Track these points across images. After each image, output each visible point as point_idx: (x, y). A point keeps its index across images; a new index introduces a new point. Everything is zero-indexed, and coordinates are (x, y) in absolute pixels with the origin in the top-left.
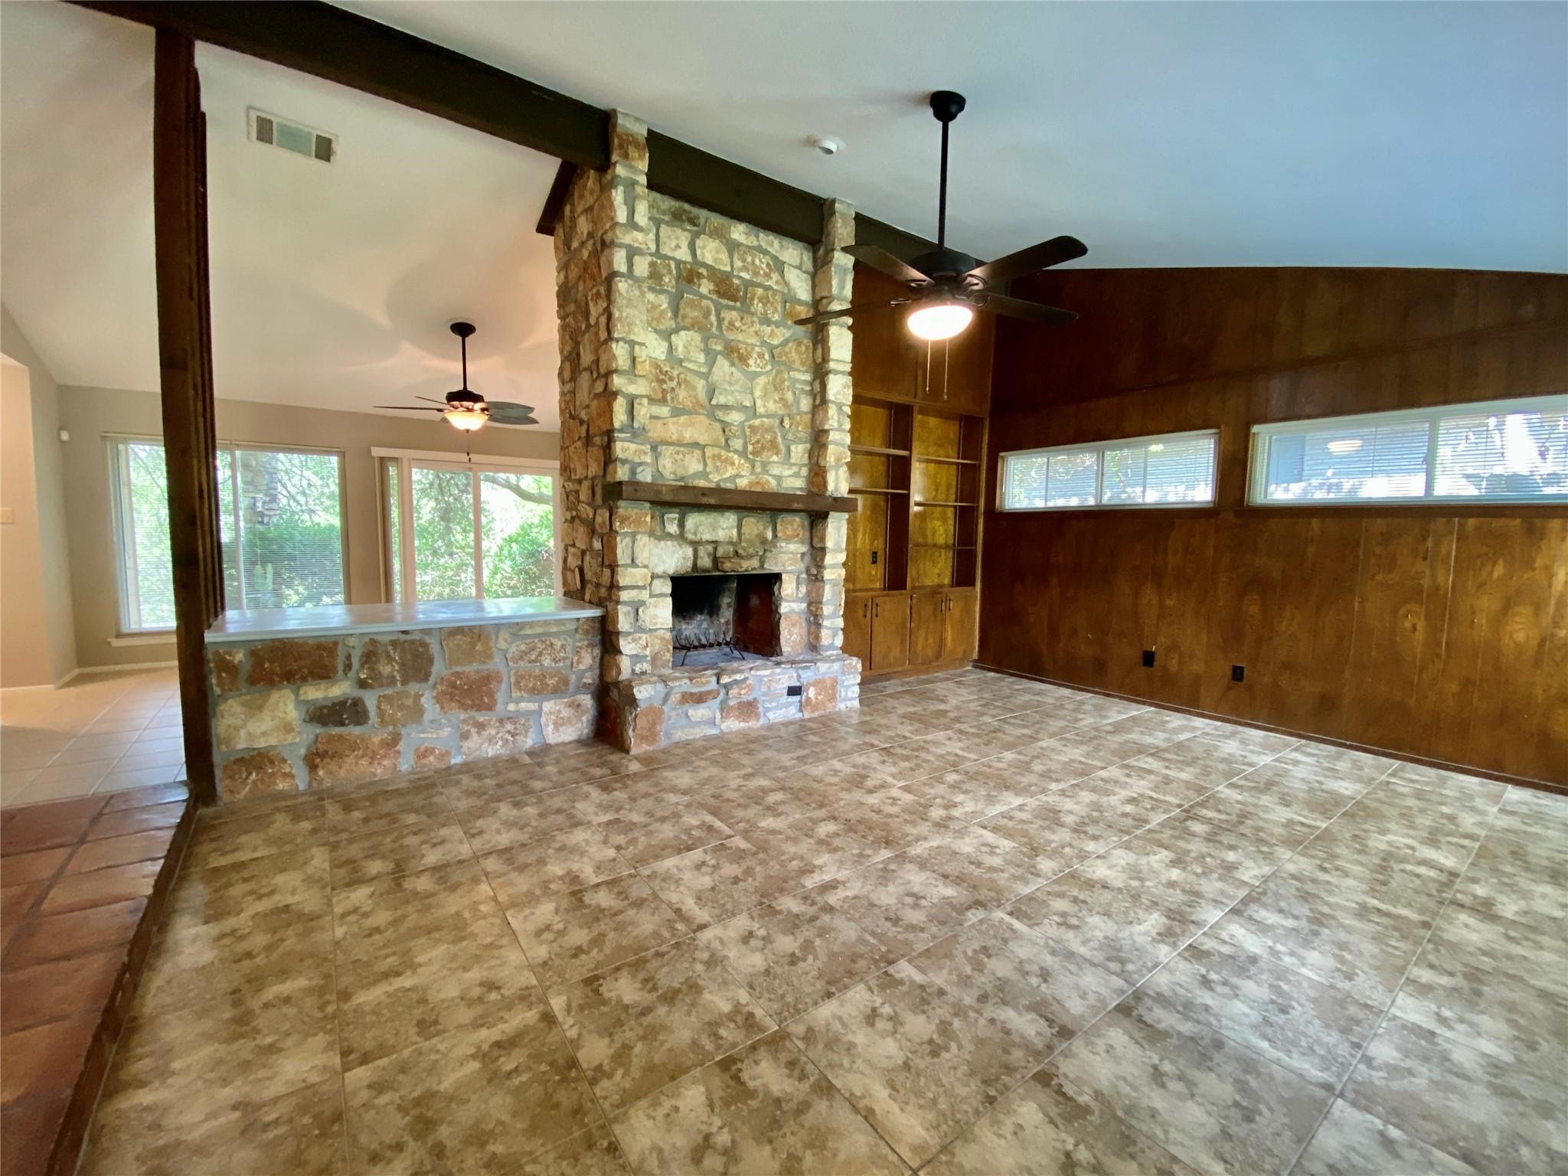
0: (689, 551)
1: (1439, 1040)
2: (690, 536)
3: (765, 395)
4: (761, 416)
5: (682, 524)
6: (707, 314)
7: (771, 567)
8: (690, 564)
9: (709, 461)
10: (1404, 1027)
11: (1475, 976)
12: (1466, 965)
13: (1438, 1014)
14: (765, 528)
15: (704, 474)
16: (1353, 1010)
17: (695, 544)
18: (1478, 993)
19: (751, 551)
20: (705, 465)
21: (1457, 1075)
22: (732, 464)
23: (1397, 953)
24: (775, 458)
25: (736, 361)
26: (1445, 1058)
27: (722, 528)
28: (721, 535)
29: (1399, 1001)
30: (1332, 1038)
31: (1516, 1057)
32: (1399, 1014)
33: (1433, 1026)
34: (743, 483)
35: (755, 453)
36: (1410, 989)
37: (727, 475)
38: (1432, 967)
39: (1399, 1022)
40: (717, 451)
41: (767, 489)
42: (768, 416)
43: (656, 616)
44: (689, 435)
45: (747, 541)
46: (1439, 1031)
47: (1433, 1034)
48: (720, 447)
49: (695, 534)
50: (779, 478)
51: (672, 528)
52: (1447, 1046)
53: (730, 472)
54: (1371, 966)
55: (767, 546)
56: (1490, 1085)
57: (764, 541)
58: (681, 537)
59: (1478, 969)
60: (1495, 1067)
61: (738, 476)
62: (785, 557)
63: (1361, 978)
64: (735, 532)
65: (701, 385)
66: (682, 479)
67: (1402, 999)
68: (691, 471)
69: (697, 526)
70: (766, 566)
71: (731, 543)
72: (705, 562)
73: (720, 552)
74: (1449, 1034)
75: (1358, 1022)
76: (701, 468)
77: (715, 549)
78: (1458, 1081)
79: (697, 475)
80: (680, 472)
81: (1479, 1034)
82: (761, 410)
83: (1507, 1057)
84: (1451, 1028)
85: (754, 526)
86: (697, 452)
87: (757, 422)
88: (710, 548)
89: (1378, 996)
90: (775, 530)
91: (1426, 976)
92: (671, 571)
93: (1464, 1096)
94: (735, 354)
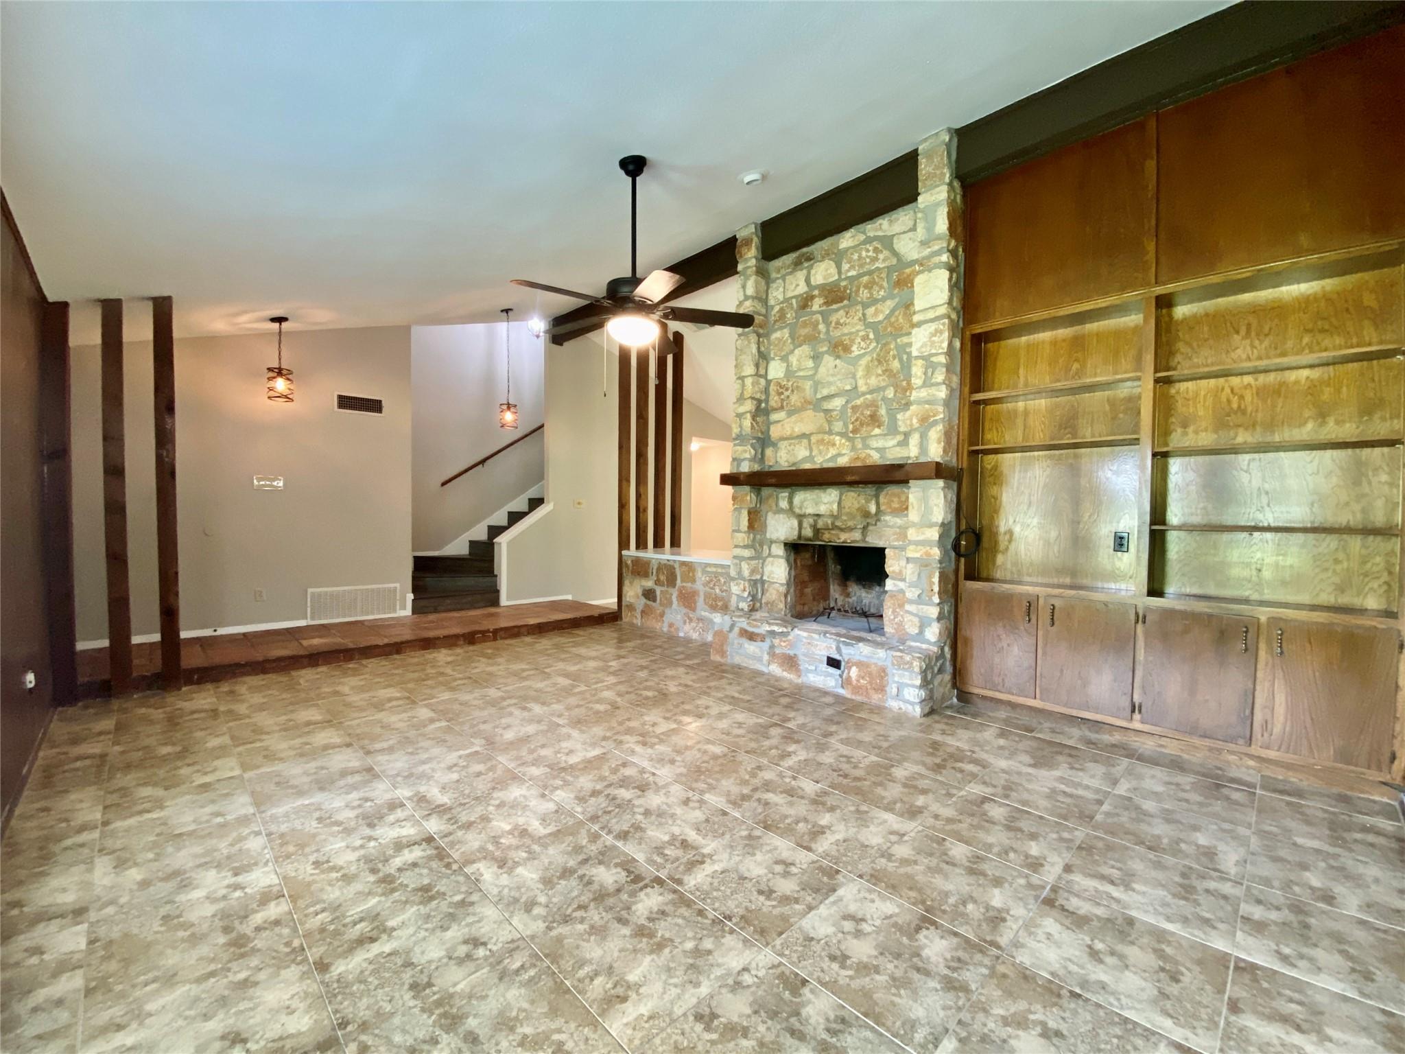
0: (795, 523)
1: (229, 874)
2: (797, 511)
3: (868, 371)
4: (864, 394)
5: (791, 502)
6: (816, 325)
7: (873, 541)
8: (796, 533)
9: (814, 447)
10: (256, 864)
11: (240, 946)
12: (254, 951)
13: (243, 888)
14: (868, 501)
15: (810, 458)
16: (291, 849)
17: (801, 518)
18: (227, 930)
19: (850, 523)
20: (811, 450)
21: (206, 863)
22: (834, 445)
23: (312, 909)
24: (877, 431)
25: (841, 353)
26: (219, 866)
27: (823, 502)
28: (822, 509)
29: (274, 876)
30: (284, 828)
31: (174, 902)
32: (266, 869)
33: (240, 879)
34: (843, 461)
35: (855, 431)
36: (275, 889)
37: (830, 455)
38: (277, 923)
39: (261, 864)
40: (820, 436)
41: (869, 462)
42: (871, 392)
43: (772, 572)
44: (798, 430)
45: (848, 514)
46: (234, 879)
47: (236, 875)
48: (825, 433)
49: (801, 508)
50: (880, 450)
51: (784, 504)
52: (223, 874)
53: (832, 452)
54: (314, 882)
55: (869, 520)
56: (185, 872)
57: (867, 514)
58: (791, 511)
59: (243, 956)
60: (185, 885)
61: (839, 455)
62: (888, 531)
63: (310, 869)
64: (835, 506)
65: (808, 385)
66: (794, 464)
67: (274, 880)
68: (800, 457)
69: (802, 503)
70: (867, 539)
71: (832, 516)
72: (808, 532)
73: (820, 524)
74: (226, 882)
75: (282, 845)
76: (807, 453)
77: (816, 522)
78: (203, 860)
79: (805, 460)
80: (792, 460)
81: (208, 898)
82: (863, 388)
83: (182, 898)
84: (228, 886)
85: (854, 499)
86: (805, 441)
87: (859, 402)
88: (811, 520)
89: (289, 869)
90: (878, 504)
91: (275, 910)
92: (782, 538)
93: (196, 856)
94: (840, 348)
